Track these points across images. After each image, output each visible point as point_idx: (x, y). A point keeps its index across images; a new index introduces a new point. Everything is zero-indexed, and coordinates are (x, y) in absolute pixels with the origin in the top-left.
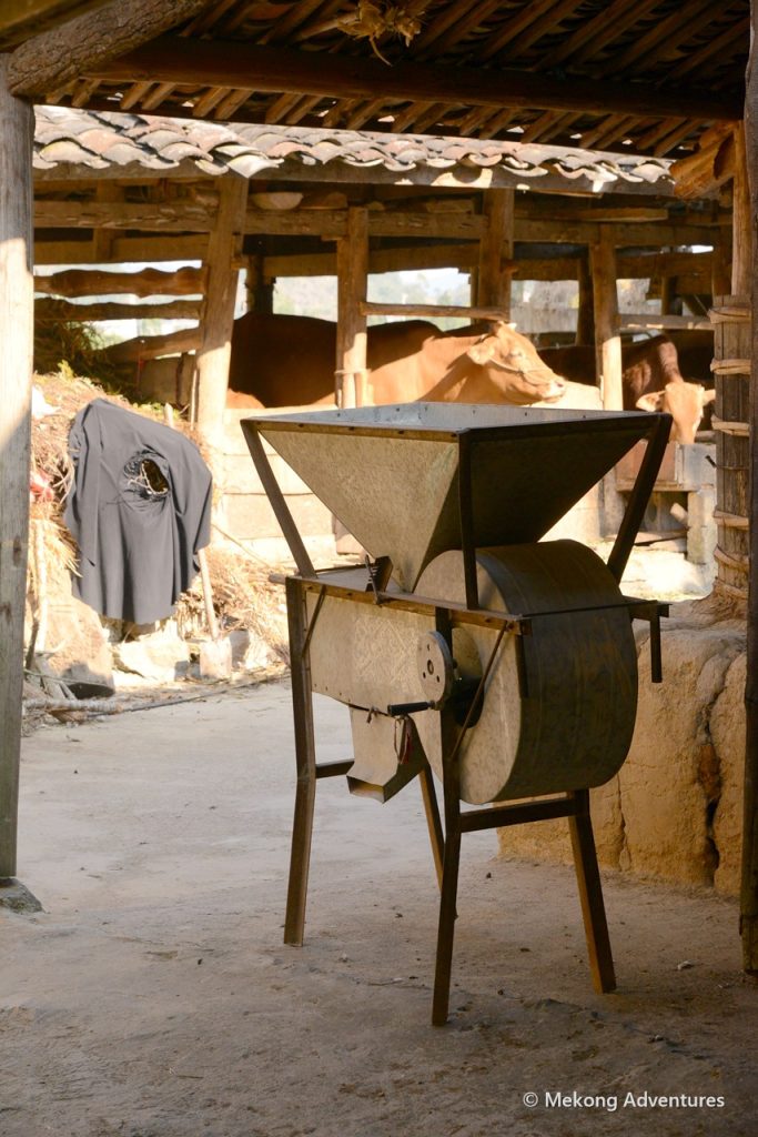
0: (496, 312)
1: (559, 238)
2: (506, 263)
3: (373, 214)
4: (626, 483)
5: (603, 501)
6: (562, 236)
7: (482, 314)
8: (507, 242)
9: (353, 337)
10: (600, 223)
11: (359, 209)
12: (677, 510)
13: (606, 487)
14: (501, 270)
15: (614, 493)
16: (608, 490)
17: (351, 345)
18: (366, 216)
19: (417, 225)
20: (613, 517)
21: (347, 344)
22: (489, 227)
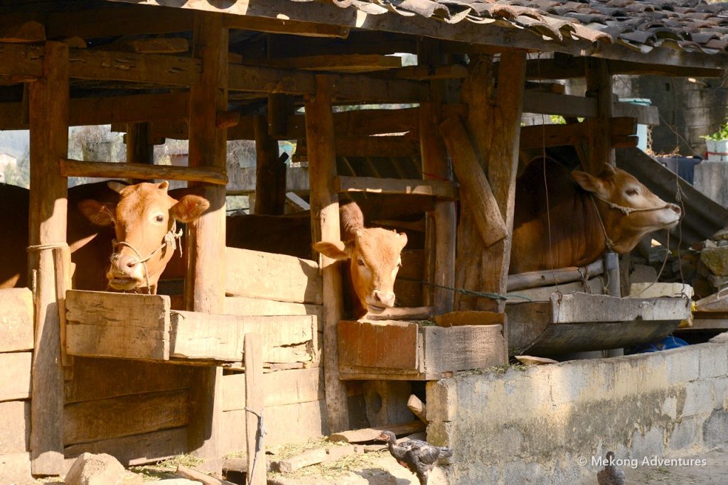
0: (213, 174)
1: (274, 88)
2: (222, 115)
3: (74, 50)
4: (352, 371)
5: (324, 392)
6: (278, 86)
7: (198, 177)
8: (222, 90)
9: (52, 205)
10: (317, 72)
11: (59, 44)
12: (414, 402)
13: (327, 375)
14: (217, 124)
15: (336, 383)
16: (330, 378)
17: (50, 214)
18: (66, 53)
19: (123, 67)
20: (335, 410)
21: (44, 212)
22: (202, 72)
